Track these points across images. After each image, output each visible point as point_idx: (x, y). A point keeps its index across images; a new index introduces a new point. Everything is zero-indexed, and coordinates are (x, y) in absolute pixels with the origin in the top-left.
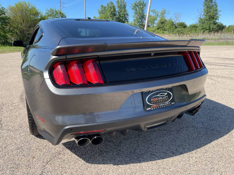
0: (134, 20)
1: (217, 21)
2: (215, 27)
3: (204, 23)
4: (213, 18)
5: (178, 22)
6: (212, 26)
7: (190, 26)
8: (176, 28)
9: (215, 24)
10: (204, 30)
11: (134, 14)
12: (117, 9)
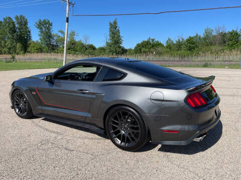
0: (41, 39)
1: (121, 45)
2: (120, 50)
3: (111, 46)
4: (118, 43)
5: (87, 43)
6: (118, 49)
7: (99, 48)
8: (87, 49)
9: (120, 47)
10: (112, 52)
11: (39, 33)
12: (17, 26)
